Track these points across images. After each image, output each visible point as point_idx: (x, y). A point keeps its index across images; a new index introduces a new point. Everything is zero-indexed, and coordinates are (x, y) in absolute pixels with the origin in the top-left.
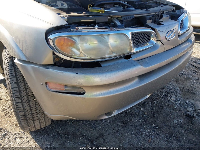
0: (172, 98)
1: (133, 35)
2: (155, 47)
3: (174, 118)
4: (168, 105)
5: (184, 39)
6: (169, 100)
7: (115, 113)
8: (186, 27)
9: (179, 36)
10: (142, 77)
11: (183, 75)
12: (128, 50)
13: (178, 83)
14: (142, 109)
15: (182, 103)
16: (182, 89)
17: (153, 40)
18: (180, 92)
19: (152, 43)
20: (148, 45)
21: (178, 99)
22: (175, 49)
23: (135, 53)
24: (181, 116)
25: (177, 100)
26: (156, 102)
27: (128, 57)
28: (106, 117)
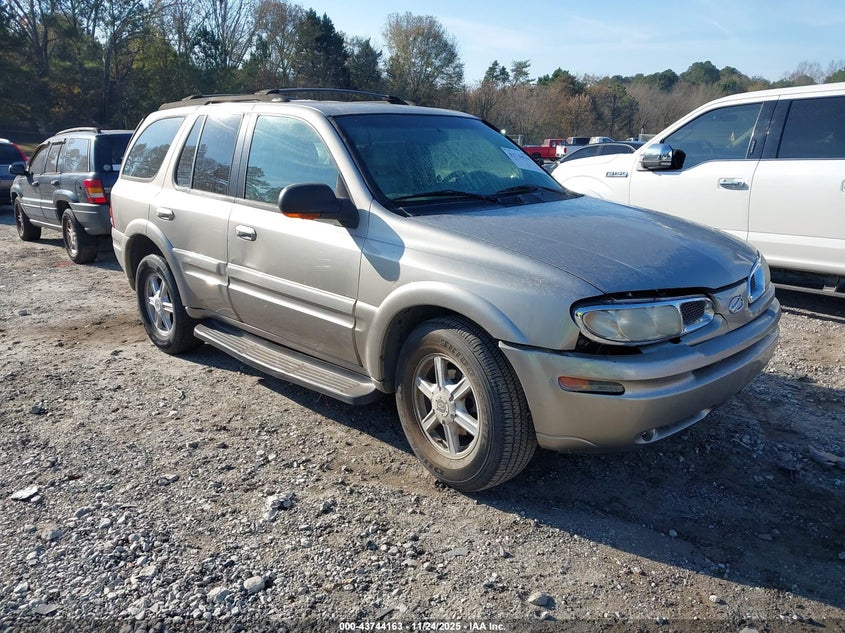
0: (744, 440)
1: (683, 307)
2: (712, 325)
3: (754, 473)
4: (738, 453)
5: (760, 308)
6: (739, 444)
7: (656, 438)
8: (761, 287)
9: (749, 305)
10: (700, 373)
11: (763, 397)
12: (677, 330)
13: (754, 412)
14: (682, 459)
15: (768, 448)
16: (765, 424)
17: (710, 313)
18: (761, 430)
19: (708, 318)
20: (701, 323)
21: (759, 442)
22: (743, 329)
23: (684, 335)
24: (770, 471)
25: (755, 442)
26: (709, 448)
27: (676, 340)
28: (643, 442)
